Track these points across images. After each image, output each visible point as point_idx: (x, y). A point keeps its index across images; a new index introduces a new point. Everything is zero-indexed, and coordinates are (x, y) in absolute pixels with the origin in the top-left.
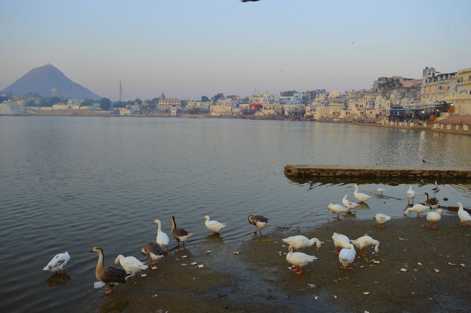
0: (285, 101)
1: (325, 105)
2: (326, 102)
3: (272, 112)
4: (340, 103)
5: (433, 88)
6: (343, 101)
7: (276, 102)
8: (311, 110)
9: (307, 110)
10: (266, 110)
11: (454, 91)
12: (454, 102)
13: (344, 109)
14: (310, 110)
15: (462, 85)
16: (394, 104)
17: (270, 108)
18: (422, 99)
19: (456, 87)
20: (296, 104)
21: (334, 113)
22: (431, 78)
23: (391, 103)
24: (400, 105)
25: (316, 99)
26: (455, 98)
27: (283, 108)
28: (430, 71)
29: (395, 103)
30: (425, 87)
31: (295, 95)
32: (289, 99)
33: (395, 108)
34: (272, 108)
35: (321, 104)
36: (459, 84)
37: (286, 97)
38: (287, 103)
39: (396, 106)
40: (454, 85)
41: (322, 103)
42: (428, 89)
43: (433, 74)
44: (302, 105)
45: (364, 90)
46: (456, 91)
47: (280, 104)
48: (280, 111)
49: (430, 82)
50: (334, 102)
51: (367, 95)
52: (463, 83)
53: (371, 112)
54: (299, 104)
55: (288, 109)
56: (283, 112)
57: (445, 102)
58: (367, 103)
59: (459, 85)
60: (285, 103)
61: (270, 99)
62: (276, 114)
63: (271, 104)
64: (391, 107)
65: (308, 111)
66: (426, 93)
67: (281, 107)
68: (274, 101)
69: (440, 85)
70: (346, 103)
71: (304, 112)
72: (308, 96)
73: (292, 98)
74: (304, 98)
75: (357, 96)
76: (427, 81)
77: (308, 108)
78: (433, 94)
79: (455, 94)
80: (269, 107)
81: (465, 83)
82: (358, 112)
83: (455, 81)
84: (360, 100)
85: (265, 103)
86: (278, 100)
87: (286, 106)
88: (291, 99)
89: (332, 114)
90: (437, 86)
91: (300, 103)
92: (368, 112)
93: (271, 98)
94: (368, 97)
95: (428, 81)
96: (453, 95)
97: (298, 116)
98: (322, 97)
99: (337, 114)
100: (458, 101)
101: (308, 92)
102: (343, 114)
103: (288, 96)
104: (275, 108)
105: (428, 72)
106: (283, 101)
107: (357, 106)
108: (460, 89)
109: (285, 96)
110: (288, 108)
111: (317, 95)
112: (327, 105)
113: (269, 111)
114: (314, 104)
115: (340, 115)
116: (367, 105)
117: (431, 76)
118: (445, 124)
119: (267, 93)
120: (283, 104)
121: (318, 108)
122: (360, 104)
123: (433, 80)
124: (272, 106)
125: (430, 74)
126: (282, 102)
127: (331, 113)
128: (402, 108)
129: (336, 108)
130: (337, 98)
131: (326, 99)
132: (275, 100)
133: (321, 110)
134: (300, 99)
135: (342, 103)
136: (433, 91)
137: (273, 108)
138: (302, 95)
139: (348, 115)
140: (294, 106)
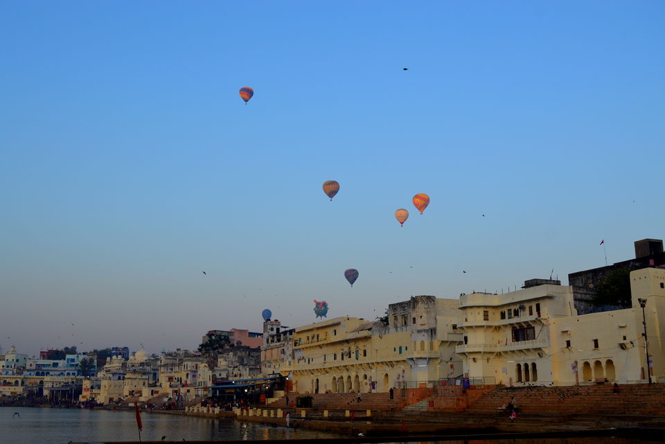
0: (48, 368)
1: (119, 379)
2: (122, 372)
3: (19, 390)
4: (144, 374)
5: (275, 351)
6: (149, 370)
7: (28, 370)
8: (92, 388)
9: (84, 387)
10: (7, 388)
11: (290, 359)
12: (291, 375)
13: (150, 386)
14: (89, 387)
15: (300, 349)
16: (218, 376)
17: (17, 382)
18: (263, 369)
19: (293, 353)
20: (68, 374)
21: (131, 393)
22: (273, 336)
23: (214, 376)
24: (227, 378)
25: (107, 366)
26: (292, 369)
27: (42, 382)
28: (272, 325)
29: (220, 375)
30: (265, 350)
31: (68, 356)
32: (55, 365)
33: (218, 384)
34: (20, 383)
35: (111, 376)
36: (296, 348)
37: (51, 362)
38: (51, 373)
39: (222, 381)
40: (291, 349)
41: (114, 374)
42: (269, 352)
43: (278, 329)
44: (79, 377)
45: (186, 352)
46: (294, 358)
47: (38, 374)
48: (35, 389)
49: (272, 341)
50: (135, 372)
51: (189, 360)
52: (300, 347)
53: (188, 391)
54: (74, 374)
55: (50, 385)
56: (41, 390)
57: (280, 375)
58: (187, 375)
59: (296, 350)
60: (48, 373)
61: (18, 364)
62: (25, 395)
63: (18, 373)
64: (213, 382)
65: (87, 390)
66: (267, 359)
67: (38, 381)
68: (24, 368)
69: (282, 348)
70: (155, 375)
71: (78, 391)
72: (92, 360)
73: (61, 363)
74: (84, 362)
75: (174, 361)
76: (268, 340)
77: (86, 384)
78: (276, 361)
79: (292, 363)
80: (13, 381)
81: (303, 346)
82: (170, 391)
83: (291, 343)
84: (176, 369)
85: (7, 373)
86: (34, 367)
87: (46, 378)
88: (59, 365)
89: (128, 394)
90: (280, 349)
91: (76, 372)
92: (183, 390)
93: (20, 364)
94: (189, 363)
95: (270, 341)
96: (290, 364)
97: (67, 398)
98: (115, 363)
99: (138, 395)
100: (295, 373)
101: (95, 351)
102: (146, 394)
103: (53, 359)
104: (27, 383)
105: (269, 327)
106: (43, 368)
107: (170, 379)
108: (298, 355)
109: (49, 358)
110: (51, 382)
111: (108, 359)
112: (121, 377)
113: (12, 389)
114: (100, 375)
115: (141, 396)
116: (187, 377)
117: (275, 332)
118: (275, 409)
119: (14, 352)
120: (43, 374)
121: (104, 383)
122: (177, 376)
123: (275, 340)
124: (19, 378)
125: (272, 329)
126: (40, 370)
127: (126, 393)
128: (230, 383)
129: (135, 382)
130: (142, 364)
131: (124, 365)
132: (28, 367)
133: (110, 386)
134: (77, 365)
135: (149, 373)
136: (275, 357)
137: (23, 383)
138: (81, 357)
139: (155, 395)
140: (62, 379)
